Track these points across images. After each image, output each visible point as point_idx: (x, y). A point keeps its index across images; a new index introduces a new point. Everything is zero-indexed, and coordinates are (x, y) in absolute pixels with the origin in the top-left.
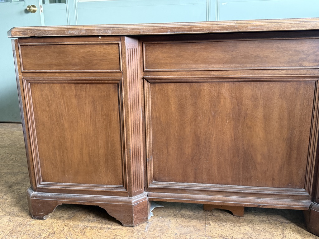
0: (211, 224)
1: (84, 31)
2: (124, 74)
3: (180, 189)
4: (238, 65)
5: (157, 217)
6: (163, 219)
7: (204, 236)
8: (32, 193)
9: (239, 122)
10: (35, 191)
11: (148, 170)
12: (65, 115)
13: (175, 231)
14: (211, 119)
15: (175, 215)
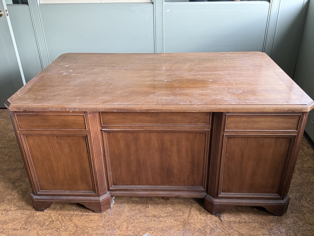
0: (150, 207)
1: (60, 109)
2: (89, 132)
3: (130, 189)
4: (160, 124)
5: (117, 204)
6: (120, 205)
7: (144, 216)
8: (35, 197)
9: (163, 153)
10: (36, 195)
11: (109, 180)
12: (52, 153)
13: (127, 214)
14: (146, 151)
15: (128, 202)
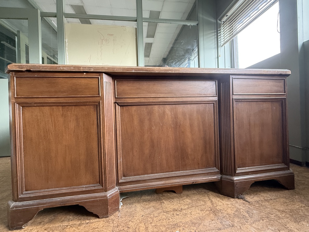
0: (165, 202)
1: (72, 68)
2: (102, 98)
3: (142, 181)
5: (125, 205)
6: (130, 206)
7: (163, 212)
8: (13, 204)
9: (177, 129)
13: (142, 213)
14: (160, 128)
